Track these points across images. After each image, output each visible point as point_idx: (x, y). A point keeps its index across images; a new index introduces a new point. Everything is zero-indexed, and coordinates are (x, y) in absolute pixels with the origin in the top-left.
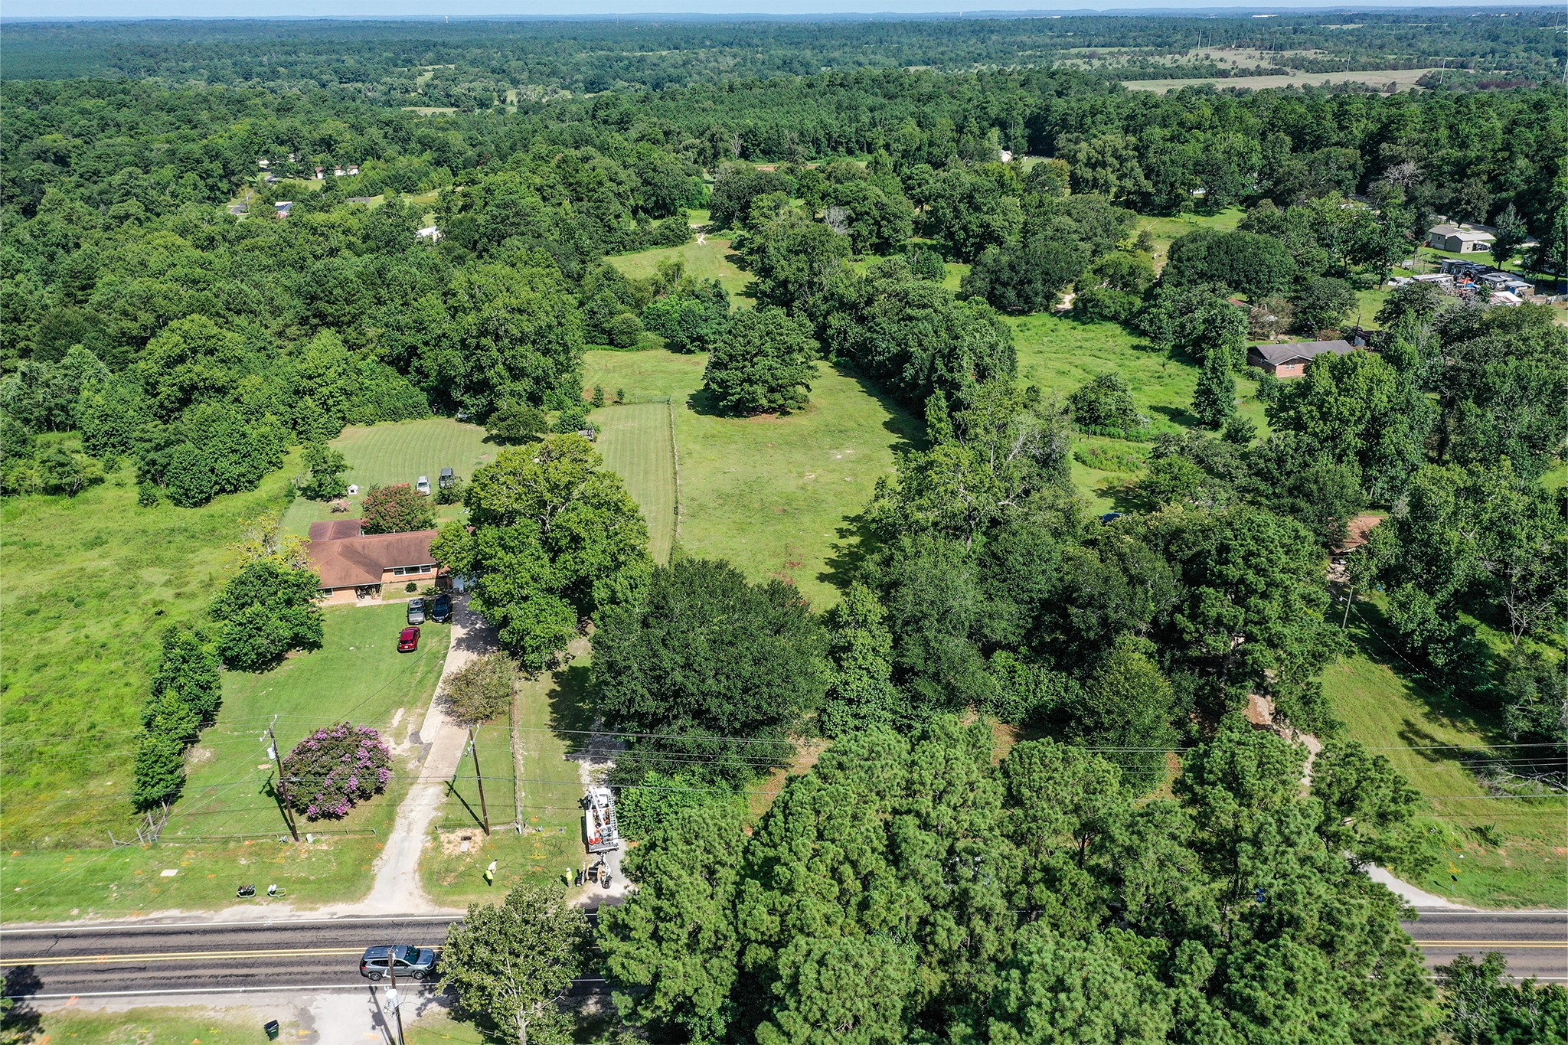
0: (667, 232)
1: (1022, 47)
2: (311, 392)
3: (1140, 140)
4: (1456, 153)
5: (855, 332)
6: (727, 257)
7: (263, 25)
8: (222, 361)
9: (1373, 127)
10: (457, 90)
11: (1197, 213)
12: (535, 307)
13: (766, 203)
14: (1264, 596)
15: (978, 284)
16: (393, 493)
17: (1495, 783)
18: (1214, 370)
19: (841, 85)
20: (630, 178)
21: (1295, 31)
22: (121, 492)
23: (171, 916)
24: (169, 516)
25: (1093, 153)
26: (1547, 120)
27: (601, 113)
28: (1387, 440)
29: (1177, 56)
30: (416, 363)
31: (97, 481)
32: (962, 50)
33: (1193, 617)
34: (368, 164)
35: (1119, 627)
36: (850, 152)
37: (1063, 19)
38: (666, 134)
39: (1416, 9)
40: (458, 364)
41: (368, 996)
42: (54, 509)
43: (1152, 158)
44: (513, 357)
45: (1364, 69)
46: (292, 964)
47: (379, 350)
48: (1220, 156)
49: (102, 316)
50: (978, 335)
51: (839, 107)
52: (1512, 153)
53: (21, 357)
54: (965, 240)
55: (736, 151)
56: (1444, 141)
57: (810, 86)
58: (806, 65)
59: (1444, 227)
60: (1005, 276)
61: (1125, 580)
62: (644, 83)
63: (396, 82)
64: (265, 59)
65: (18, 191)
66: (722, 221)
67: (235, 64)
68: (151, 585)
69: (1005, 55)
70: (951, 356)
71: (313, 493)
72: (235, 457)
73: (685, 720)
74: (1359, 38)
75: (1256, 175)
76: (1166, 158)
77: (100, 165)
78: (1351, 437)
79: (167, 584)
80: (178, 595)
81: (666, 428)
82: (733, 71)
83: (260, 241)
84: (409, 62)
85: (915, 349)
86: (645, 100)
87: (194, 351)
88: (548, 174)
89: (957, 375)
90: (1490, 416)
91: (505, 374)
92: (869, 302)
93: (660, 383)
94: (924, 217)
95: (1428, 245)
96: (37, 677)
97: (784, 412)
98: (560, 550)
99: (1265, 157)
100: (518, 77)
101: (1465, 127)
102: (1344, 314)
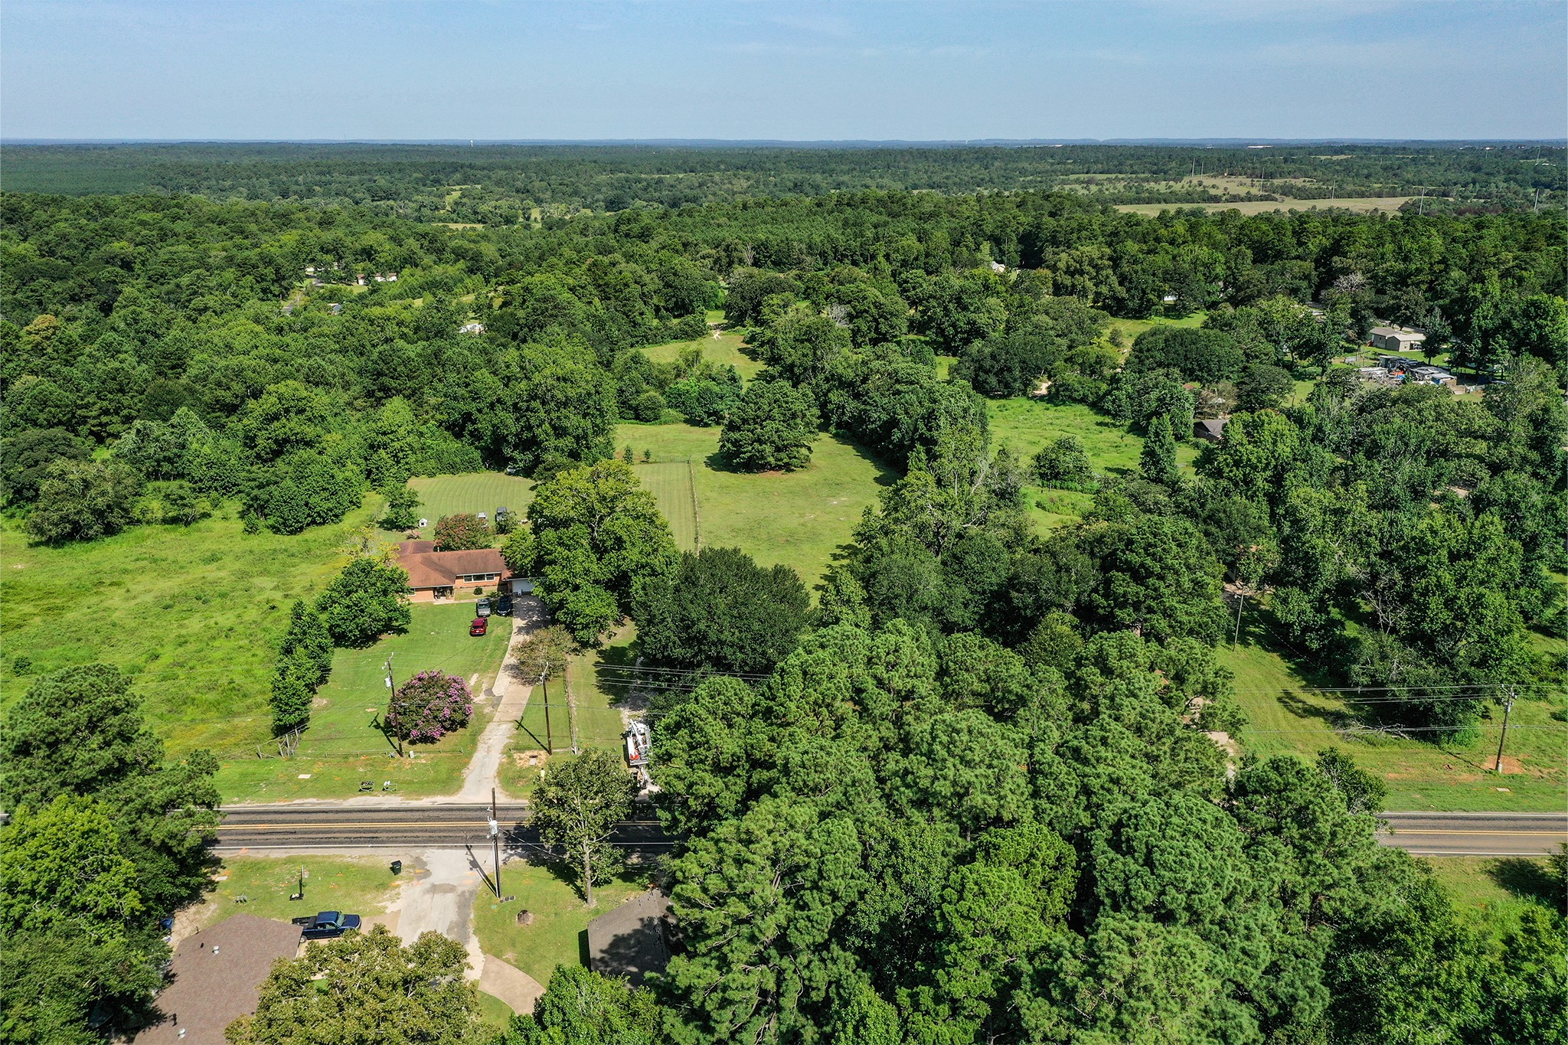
0: (686, 328)
1: (1023, 172)
2: (385, 446)
3: (1115, 251)
4: (1400, 266)
5: (852, 406)
6: (740, 350)
7: (296, 148)
8: (310, 420)
9: (1326, 243)
10: (483, 208)
11: (1167, 316)
12: (578, 377)
13: (775, 301)
14: (1161, 578)
15: (964, 371)
16: (460, 520)
17: (1349, 731)
18: (1157, 434)
19: (848, 204)
20: (652, 282)
21: (1286, 161)
22: (227, 524)
23: (310, 802)
24: (267, 541)
25: (1071, 262)
27: (624, 228)
29: (1171, 183)
30: (470, 427)
31: (206, 515)
32: (966, 174)
33: (1106, 596)
34: (406, 271)
35: (1049, 605)
36: (855, 263)
37: (1064, 148)
38: (685, 245)
39: (1407, 142)
40: (511, 425)
41: (466, 851)
42: (173, 535)
43: (1126, 268)
44: (558, 418)
45: (1350, 196)
46: (406, 831)
47: (438, 416)
48: (1186, 266)
49: (198, 387)
51: (846, 224)
52: (1447, 266)
53: (123, 423)
54: (954, 336)
55: (750, 262)
56: (1389, 255)
57: (819, 205)
58: (816, 188)
59: (1382, 329)
60: (987, 364)
61: (1054, 568)
62: (662, 203)
63: (427, 200)
64: (300, 179)
65: (95, 290)
66: (736, 319)
67: (272, 183)
68: (262, 589)
69: (1007, 180)
70: (930, 417)
71: (390, 525)
72: (326, 494)
73: (707, 667)
74: (1347, 169)
75: (1221, 284)
76: (1138, 267)
77: (167, 269)
78: (1261, 481)
79: (276, 588)
80: (286, 596)
81: (687, 480)
82: (746, 192)
83: (325, 329)
84: (437, 182)
85: (901, 416)
86: (665, 216)
87: (287, 411)
88: (581, 275)
89: (935, 433)
90: (1378, 467)
91: (550, 431)
92: (865, 380)
93: (681, 448)
94: (918, 316)
95: (1371, 345)
96: (181, 650)
97: (788, 469)
98: (606, 551)
99: (1229, 268)
100: (541, 196)
101: (1407, 243)
102: (1283, 397)
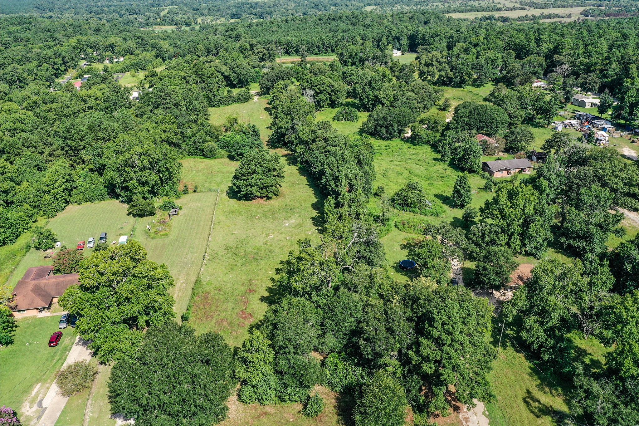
0: (240, 97)
2: (49, 192)
4: (586, 61)
5: (308, 154)
6: (265, 109)
9: (551, 46)
10: (176, 18)
11: (473, 86)
13: (280, 86)
15: (370, 125)
18: (461, 182)
19: (333, 19)
20: (226, 71)
25: (428, 60)
26: (627, 44)
28: (532, 229)
29: (481, 2)
34: (127, 57)
38: (251, 46)
40: (117, 178)
43: (454, 62)
44: (140, 176)
45: (559, 7)
47: (89, 166)
48: (483, 61)
50: (349, 170)
51: (330, 30)
52: (610, 61)
54: (368, 102)
56: (581, 54)
57: (320, 19)
59: (578, 95)
60: (381, 122)
62: (256, 15)
63: (152, 14)
64: (99, 4)
66: (266, 90)
67: (87, 6)
70: (337, 179)
71: (40, 246)
75: (499, 68)
76: (460, 62)
78: (516, 226)
81: (213, 207)
82: (293, 9)
84: (159, 5)
85: (327, 169)
89: (339, 189)
91: (137, 184)
92: (313, 142)
94: (352, 90)
95: (572, 104)
97: (269, 198)
99: (504, 61)
100: (203, 11)
101: (590, 48)
102: (528, 143)
